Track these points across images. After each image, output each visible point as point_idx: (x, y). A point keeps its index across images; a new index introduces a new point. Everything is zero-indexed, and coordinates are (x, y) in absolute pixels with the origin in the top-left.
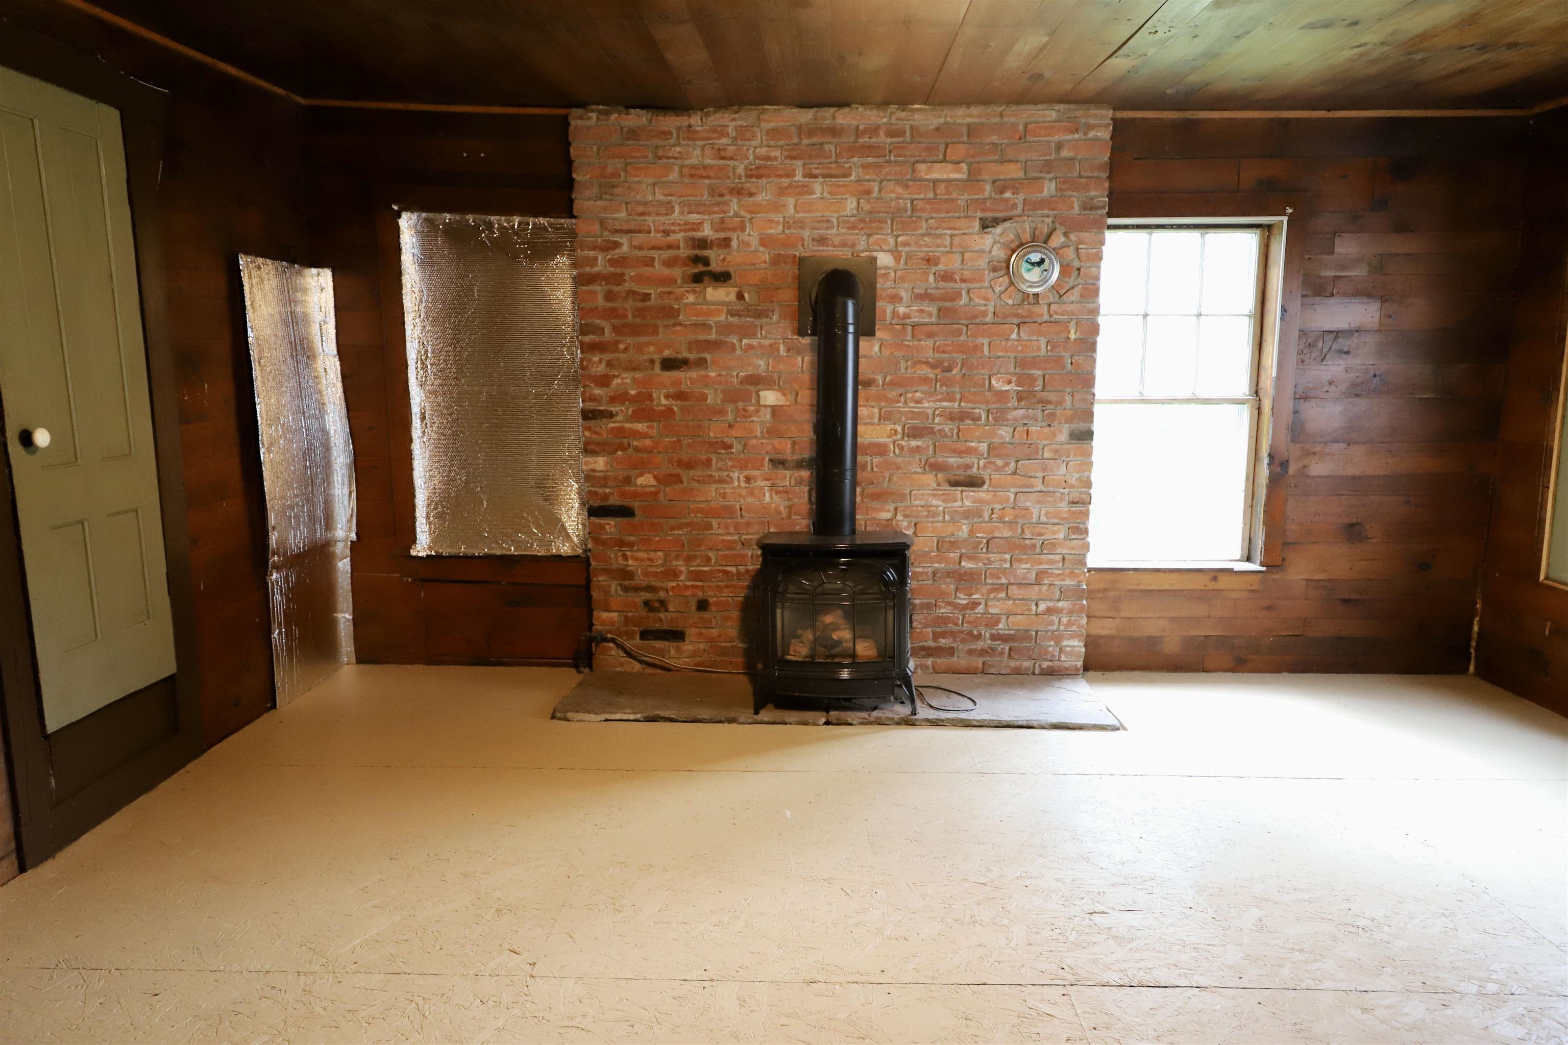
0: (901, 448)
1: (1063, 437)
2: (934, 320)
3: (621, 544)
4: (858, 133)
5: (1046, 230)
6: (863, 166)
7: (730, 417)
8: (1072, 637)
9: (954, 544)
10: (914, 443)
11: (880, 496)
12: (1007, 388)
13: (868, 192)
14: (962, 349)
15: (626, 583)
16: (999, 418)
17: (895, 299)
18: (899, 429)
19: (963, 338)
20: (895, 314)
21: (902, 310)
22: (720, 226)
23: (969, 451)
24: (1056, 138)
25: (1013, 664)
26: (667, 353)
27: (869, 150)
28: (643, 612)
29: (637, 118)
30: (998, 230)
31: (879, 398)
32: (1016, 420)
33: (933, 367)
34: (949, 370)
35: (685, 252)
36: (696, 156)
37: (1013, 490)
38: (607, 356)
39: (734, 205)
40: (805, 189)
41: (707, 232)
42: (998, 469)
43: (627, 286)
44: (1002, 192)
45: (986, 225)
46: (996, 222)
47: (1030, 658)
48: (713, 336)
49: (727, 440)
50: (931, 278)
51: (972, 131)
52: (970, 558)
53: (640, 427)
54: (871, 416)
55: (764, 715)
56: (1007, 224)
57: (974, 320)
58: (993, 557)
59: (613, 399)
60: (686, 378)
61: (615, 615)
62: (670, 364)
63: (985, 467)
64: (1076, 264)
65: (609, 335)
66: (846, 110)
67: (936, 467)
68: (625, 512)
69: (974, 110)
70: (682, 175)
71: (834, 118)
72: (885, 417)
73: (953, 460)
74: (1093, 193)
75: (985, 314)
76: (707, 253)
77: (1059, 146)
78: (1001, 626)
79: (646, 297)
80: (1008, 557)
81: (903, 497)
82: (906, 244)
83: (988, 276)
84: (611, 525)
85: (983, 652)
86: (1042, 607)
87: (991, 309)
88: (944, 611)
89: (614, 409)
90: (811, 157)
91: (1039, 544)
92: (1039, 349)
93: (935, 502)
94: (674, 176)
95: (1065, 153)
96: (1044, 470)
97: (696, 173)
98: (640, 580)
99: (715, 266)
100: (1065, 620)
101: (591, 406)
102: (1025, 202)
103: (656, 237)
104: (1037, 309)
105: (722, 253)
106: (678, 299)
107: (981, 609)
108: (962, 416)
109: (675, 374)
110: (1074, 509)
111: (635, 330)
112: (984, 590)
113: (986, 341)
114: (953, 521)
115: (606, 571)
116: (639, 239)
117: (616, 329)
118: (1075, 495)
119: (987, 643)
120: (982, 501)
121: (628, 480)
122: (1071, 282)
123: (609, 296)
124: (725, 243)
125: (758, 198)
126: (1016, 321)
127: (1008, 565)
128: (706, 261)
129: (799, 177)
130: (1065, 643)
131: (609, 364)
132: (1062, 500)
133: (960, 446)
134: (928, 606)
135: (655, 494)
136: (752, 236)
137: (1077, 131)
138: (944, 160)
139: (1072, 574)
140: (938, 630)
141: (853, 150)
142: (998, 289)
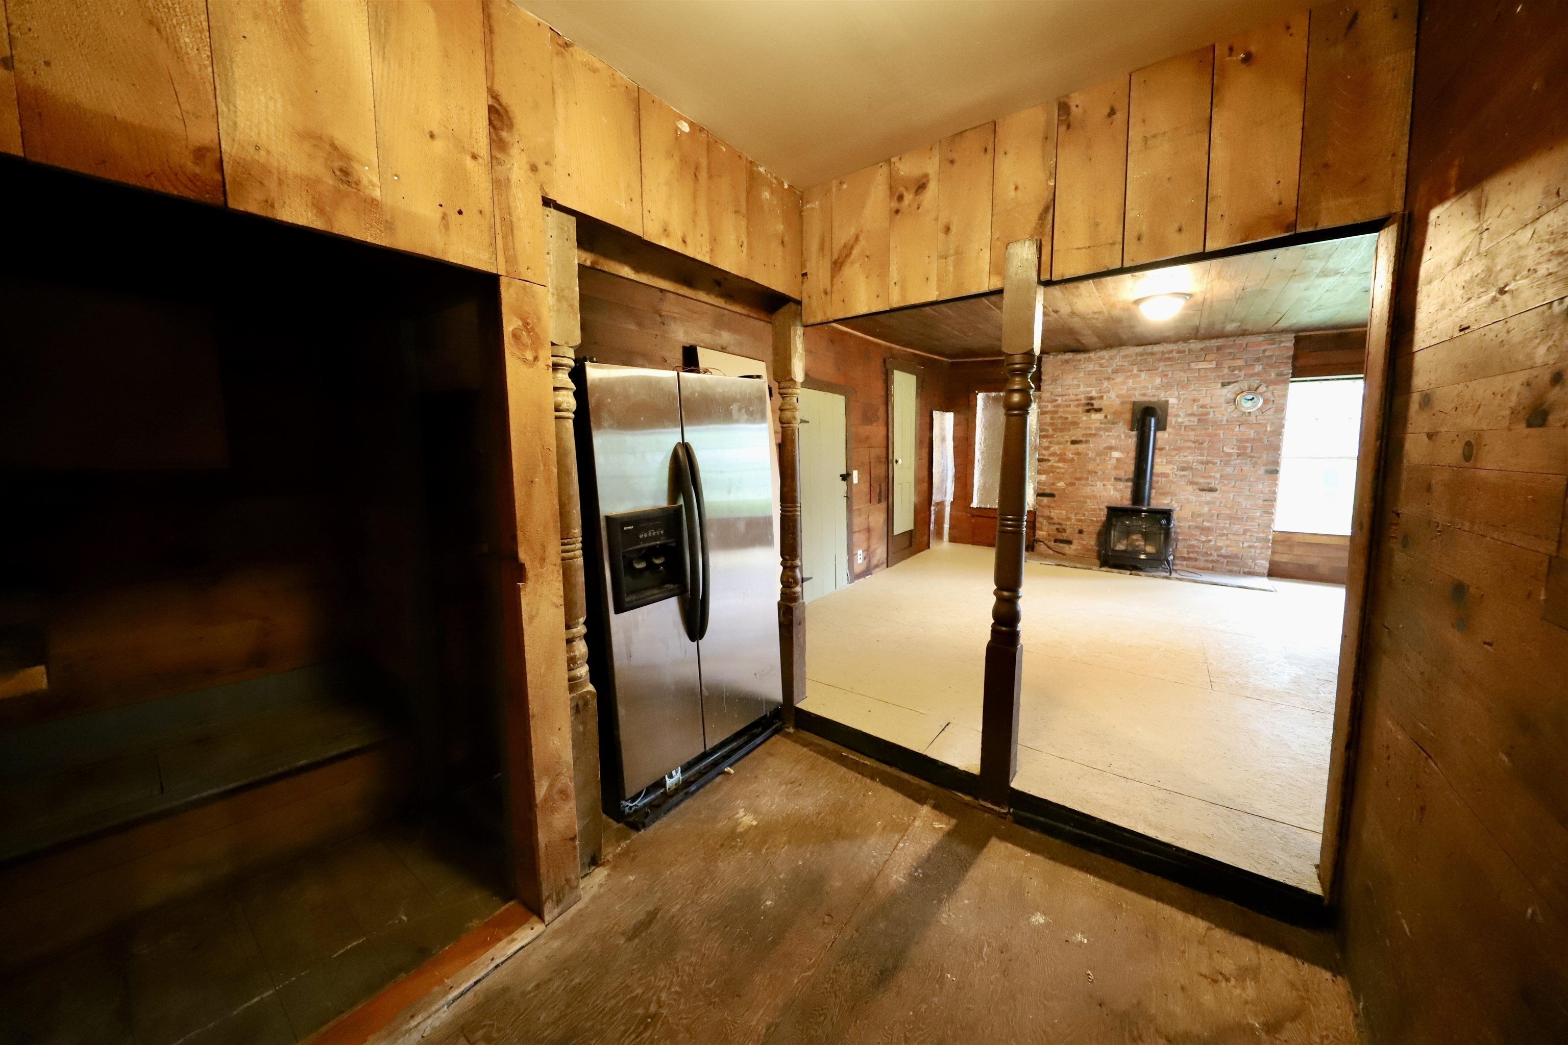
0: (1176, 475)
1: (1262, 471)
2: (1196, 423)
3: (1049, 507)
4: (1163, 353)
5: (1256, 386)
6: (1165, 366)
7: (1098, 461)
8: (1262, 559)
9: (1200, 515)
10: (1182, 473)
11: (1165, 494)
12: (1231, 451)
13: (1166, 375)
14: (1209, 435)
15: (1050, 521)
16: (1227, 463)
17: (1177, 416)
18: (1176, 467)
19: (1210, 430)
20: (1176, 422)
21: (1180, 420)
22: (1100, 391)
23: (1210, 477)
24: (1263, 348)
25: (1228, 568)
26: (1073, 438)
27: (1169, 359)
28: (1055, 532)
29: (1068, 356)
30: (1231, 386)
31: (1167, 455)
32: (1235, 464)
33: (1194, 442)
34: (1202, 444)
35: (1084, 402)
36: (1091, 367)
37: (1233, 494)
38: (1050, 440)
39: (1106, 384)
40: (1138, 376)
41: (1094, 394)
42: (1225, 485)
43: (1059, 414)
44: (1233, 371)
45: (1223, 385)
46: (1229, 383)
47: (1237, 566)
48: (1093, 432)
49: (1097, 470)
50: (1195, 407)
51: (1219, 348)
52: (1208, 521)
53: (1060, 465)
54: (1162, 462)
55: (1104, 569)
56: (1235, 384)
57: (1216, 424)
58: (1220, 521)
59: (1050, 455)
60: (1080, 447)
61: (1044, 533)
62: (1074, 442)
63: (1218, 484)
64: (1272, 399)
65: (1051, 432)
66: (1158, 345)
67: (1192, 483)
68: (1051, 495)
69: (1220, 340)
70: (1085, 374)
71: (1152, 348)
72: (1168, 463)
73: (1201, 480)
74: (1281, 369)
75: (1221, 421)
76: (1093, 401)
77: (1264, 351)
78: (1223, 551)
79: (1067, 418)
80: (1228, 522)
81: (1176, 495)
82: (1183, 395)
83: (1224, 405)
84: (1045, 500)
85: (1213, 561)
86: (1246, 545)
87: (1225, 419)
88: (1193, 542)
89: (1050, 458)
90: (1141, 364)
91: (1245, 518)
92: (1250, 435)
93: (1191, 497)
94: (1082, 375)
95: (1267, 354)
96: (1249, 486)
97: (1090, 373)
98: (1056, 520)
99: (1096, 406)
100: (1258, 551)
101: (1041, 457)
102: (1245, 375)
103: (1073, 397)
104: (1250, 418)
105: (1099, 401)
106: (1080, 418)
107: (1212, 543)
108: (1207, 463)
109: (1076, 446)
110: (1266, 503)
111: (1062, 430)
112: (1215, 535)
113: (1221, 432)
114: (1200, 505)
115: (1042, 516)
116: (1065, 398)
117: (1054, 430)
118: (1267, 497)
119: (1215, 557)
120: (1216, 498)
121: (1053, 484)
122: (1269, 406)
123: (1052, 418)
124: (1102, 397)
125: (1117, 380)
126: (1239, 423)
127: (1228, 525)
128: (1092, 405)
129: (1135, 371)
130: (1258, 561)
131: (1050, 442)
132: (1259, 499)
133: (1205, 475)
134: (1185, 540)
135: (1064, 490)
136: (1113, 395)
137: (1274, 344)
138: (1204, 361)
139: (1263, 532)
140: (1190, 550)
141: (1160, 360)
142: (1229, 410)
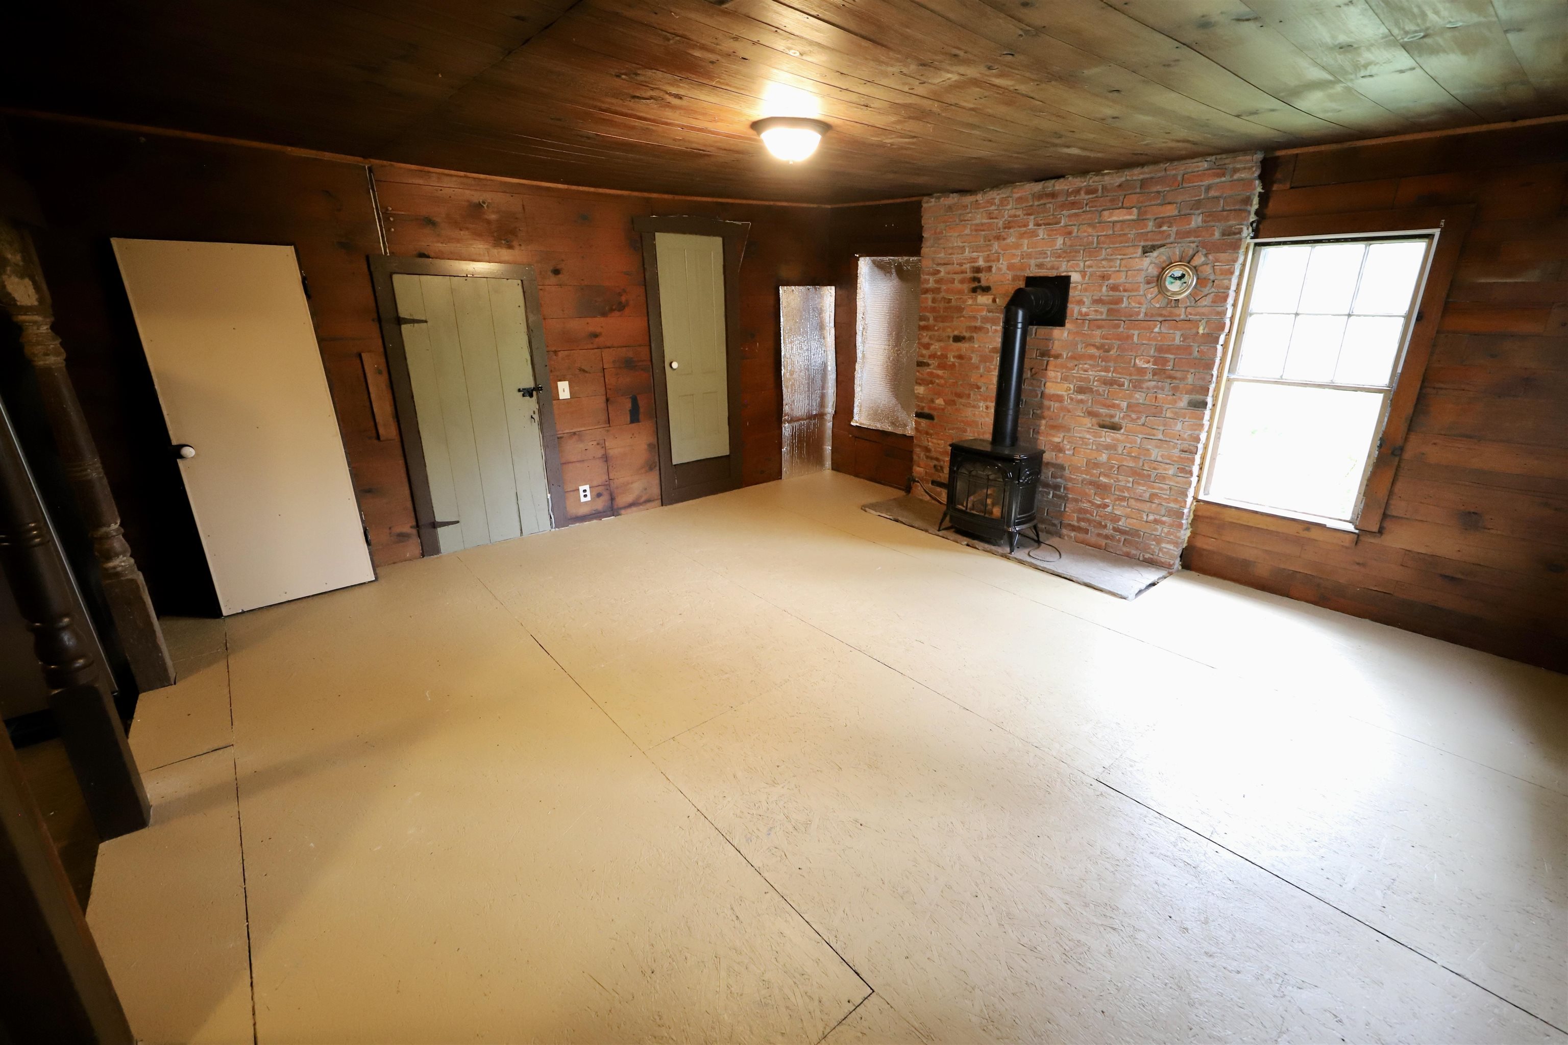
0: (1072, 399)
1: (1183, 403)
2: (1104, 317)
3: (927, 433)
4: (1068, 194)
5: (1191, 252)
6: (1069, 216)
7: (981, 371)
8: (1168, 542)
9: (1097, 465)
10: (1080, 397)
11: (1056, 428)
12: (1146, 366)
13: (1070, 233)
14: (1119, 337)
15: (928, 454)
16: (1137, 386)
17: (1080, 302)
18: (1072, 387)
19: (1121, 329)
20: (1080, 313)
21: (1084, 310)
22: (987, 259)
23: (1113, 406)
24: (1206, 183)
25: (1125, 549)
26: (956, 333)
27: (1073, 204)
28: (933, 471)
29: (953, 199)
30: (1155, 254)
31: (1063, 366)
32: (1148, 388)
33: (1098, 348)
34: (1108, 351)
35: (969, 275)
36: (980, 218)
37: (1140, 436)
38: (930, 333)
39: (996, 246)
40: (1034, 234)
41: (981, 263)
42: (1133, 420)
43: (943, 294)
44: (1161, 227)
45: (1146, 251)
46: (1153, 248)
47: (1137, 548)
48: (978, 324)
49: (979, 384)
50: (1104, 289)
51: (1144, 183)
52: (1106, 475)
53: (940, 372)
54: (1056, 377)
56: (1162, 250)
57: (1131, 319)
58: (1121, 477)
59: (930, 357)
60: (964, 346)
61: (922, 469)
62: (957, 339)
63: (1123, 418)
64: (1212, 277)
65: (931, 321)
66: (1062, 180)
67: (1091, 414)
68: (929, 417)
69: (1146, 169)
70: (971, 231)
71: (1054, 186)
72: (1065, 379)
73: (1103, 411)
74: (1231, 223)
75: (1138, 313)
76: (980, 275)
77: (1209, 188)
78: (1120, 523)
79: (950, 301)
80: (1131, 479)
81: (1069, 430)
82: (1090, 267)
83: (1143, 287)
84: (924, 423)
85: (1107, 537)
86: (1151, 517)
87: (1143, 310)
88: (1086, 505)
89: (930, 362)
90: (1038, 213)
91: (1153, 476)
92: (1174, 339)
93: (1088, 436)
94: (967, 231)
95: (1212, 193)
96: (1165, 425)
97: (978, 228)
98: (933, 454)
99: (984, 283)
100: (1166, 530)
101: (921, 359)
102: (1177, 233)
103: (957, 268)
104: (1176, 311)
105: (987, 275)
106: (965, 302)
107: (1109, 509)
108: (1111, 383)
109: (959, 344)
110: (1184, 455)
111: (944, 319)
112: (1113, 497)
113: (1136, 333)
114: (1098, 450)
115: (920, 446)
116: (949, 267)
117: (935, 319)
118: (1185, 446)
119: (1109, 531)
120: (1118, 440)
121: (932, 401)
122: (1206, 291)
123: (934, 300)
124: (989, 269)
125: (1008, 241)
126: (1160, 319)
127: (1130, 485)
128: (978, 280)
129: (1031, 226)
130: (1163, 545)
131: (930, 338)
132: (1174, 448)
133: (1109, 402)
134: (1076, 501)
135: (943, 410)
136: (1003, 264)
137: (1224, 175)
138: (1122, 207)
139: (1176, 501)
140: (1081, 516)
141: (1063, 206)
142: (1149, 296)
